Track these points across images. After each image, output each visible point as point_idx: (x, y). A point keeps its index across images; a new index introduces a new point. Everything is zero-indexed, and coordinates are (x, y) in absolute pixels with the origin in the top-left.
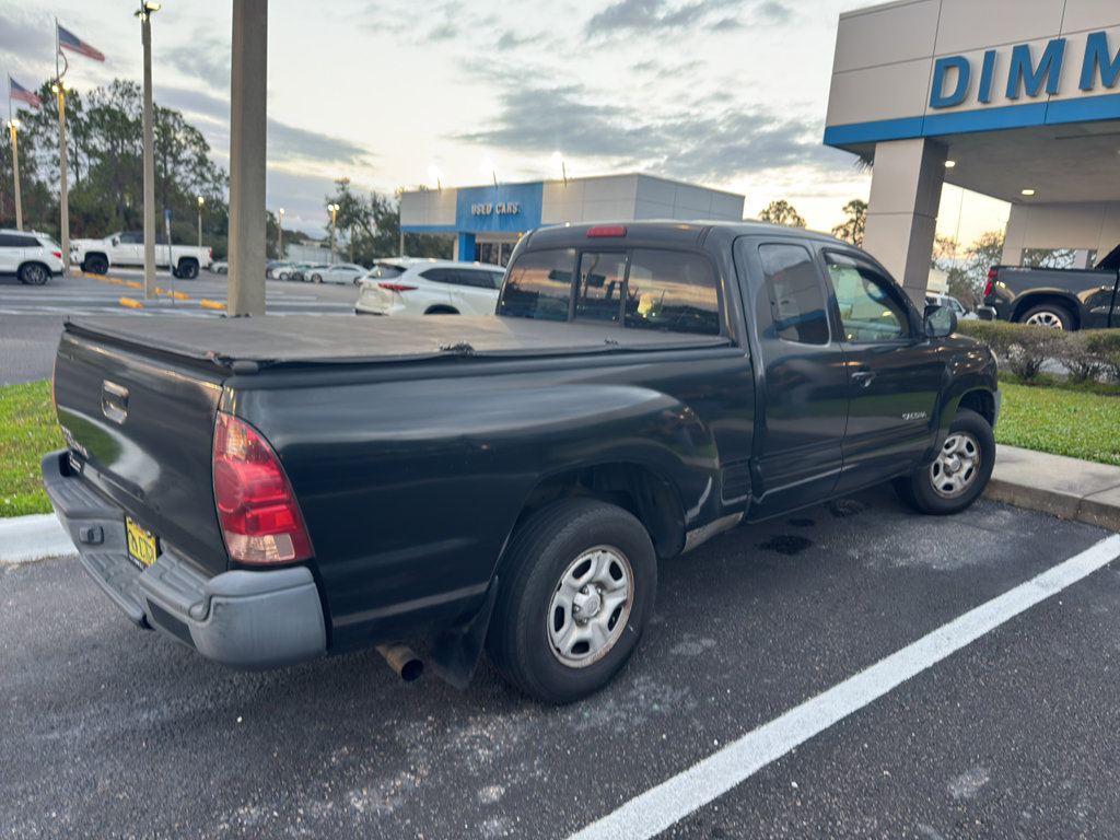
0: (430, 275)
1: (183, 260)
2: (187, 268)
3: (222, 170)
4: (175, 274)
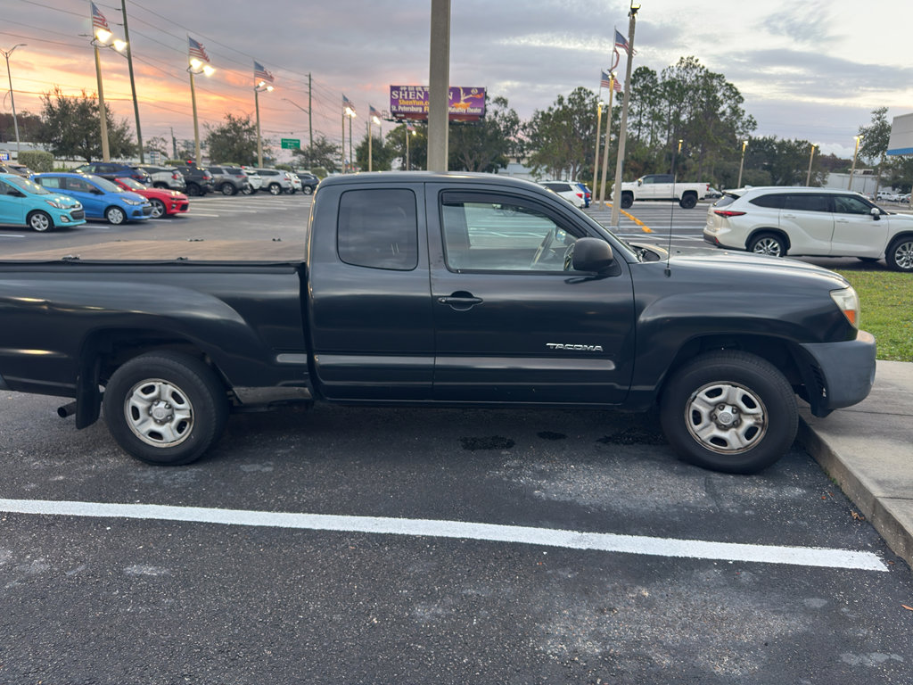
0: (760, 202)
1: (686, 193)
2: (689, 199)
3: (750, 116)
4: (681, 205)
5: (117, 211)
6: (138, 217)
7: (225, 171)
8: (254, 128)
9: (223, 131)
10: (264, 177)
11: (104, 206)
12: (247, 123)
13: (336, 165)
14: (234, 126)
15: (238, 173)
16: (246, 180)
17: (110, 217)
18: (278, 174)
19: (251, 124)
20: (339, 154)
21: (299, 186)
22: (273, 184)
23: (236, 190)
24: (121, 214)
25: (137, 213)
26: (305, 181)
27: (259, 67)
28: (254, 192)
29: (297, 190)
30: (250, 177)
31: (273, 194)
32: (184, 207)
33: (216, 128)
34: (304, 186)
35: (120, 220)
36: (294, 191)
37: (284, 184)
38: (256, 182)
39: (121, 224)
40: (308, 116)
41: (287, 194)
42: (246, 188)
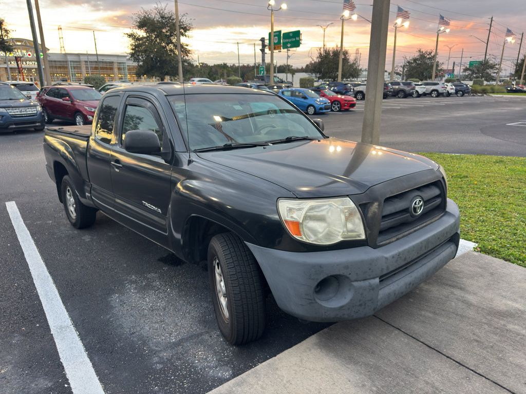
5: (312, 108)
6: (321, 111)
7: (401, 84)
8: (434, 57)
9: (415, 60)
10: (428, 87)
11: (307, 105)
12: (430, 54)
13: (493, 76)
14: (422, 56)
15: (409, 84)
16: (414, 88)
17: (309, 111)
18: (438, 84)
19: (432, 54)
20: (497, 69)
21: (453, 91)
22: (434, 90)
23: (407, 95)
24: (313, 109)
25: (321, 109)
26: (458, 88)
27: (442, 18)
28: (419, 96)
29: (451, 94)
30: (416, 87)
31: (433, 97)
32: (353, 105)
33: (411, 58)
34: (457, 92)
35: (313, 112)
36: (449, 95)
37: (441, 90)
38: (421, 89)
39: (313, 114)
40: (486, 45)
41: (444, 96)
42: (413, 93)
